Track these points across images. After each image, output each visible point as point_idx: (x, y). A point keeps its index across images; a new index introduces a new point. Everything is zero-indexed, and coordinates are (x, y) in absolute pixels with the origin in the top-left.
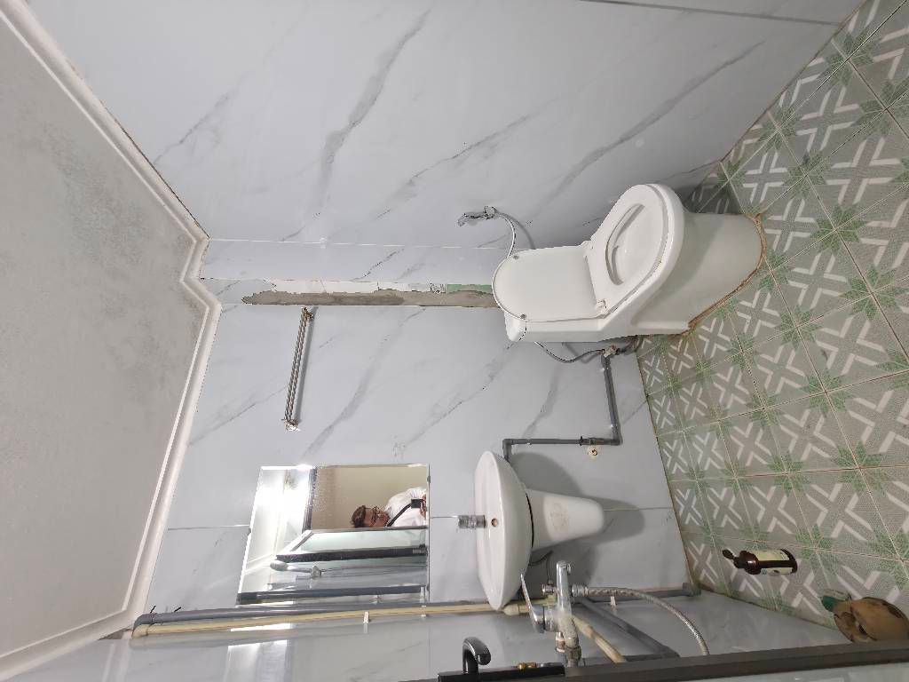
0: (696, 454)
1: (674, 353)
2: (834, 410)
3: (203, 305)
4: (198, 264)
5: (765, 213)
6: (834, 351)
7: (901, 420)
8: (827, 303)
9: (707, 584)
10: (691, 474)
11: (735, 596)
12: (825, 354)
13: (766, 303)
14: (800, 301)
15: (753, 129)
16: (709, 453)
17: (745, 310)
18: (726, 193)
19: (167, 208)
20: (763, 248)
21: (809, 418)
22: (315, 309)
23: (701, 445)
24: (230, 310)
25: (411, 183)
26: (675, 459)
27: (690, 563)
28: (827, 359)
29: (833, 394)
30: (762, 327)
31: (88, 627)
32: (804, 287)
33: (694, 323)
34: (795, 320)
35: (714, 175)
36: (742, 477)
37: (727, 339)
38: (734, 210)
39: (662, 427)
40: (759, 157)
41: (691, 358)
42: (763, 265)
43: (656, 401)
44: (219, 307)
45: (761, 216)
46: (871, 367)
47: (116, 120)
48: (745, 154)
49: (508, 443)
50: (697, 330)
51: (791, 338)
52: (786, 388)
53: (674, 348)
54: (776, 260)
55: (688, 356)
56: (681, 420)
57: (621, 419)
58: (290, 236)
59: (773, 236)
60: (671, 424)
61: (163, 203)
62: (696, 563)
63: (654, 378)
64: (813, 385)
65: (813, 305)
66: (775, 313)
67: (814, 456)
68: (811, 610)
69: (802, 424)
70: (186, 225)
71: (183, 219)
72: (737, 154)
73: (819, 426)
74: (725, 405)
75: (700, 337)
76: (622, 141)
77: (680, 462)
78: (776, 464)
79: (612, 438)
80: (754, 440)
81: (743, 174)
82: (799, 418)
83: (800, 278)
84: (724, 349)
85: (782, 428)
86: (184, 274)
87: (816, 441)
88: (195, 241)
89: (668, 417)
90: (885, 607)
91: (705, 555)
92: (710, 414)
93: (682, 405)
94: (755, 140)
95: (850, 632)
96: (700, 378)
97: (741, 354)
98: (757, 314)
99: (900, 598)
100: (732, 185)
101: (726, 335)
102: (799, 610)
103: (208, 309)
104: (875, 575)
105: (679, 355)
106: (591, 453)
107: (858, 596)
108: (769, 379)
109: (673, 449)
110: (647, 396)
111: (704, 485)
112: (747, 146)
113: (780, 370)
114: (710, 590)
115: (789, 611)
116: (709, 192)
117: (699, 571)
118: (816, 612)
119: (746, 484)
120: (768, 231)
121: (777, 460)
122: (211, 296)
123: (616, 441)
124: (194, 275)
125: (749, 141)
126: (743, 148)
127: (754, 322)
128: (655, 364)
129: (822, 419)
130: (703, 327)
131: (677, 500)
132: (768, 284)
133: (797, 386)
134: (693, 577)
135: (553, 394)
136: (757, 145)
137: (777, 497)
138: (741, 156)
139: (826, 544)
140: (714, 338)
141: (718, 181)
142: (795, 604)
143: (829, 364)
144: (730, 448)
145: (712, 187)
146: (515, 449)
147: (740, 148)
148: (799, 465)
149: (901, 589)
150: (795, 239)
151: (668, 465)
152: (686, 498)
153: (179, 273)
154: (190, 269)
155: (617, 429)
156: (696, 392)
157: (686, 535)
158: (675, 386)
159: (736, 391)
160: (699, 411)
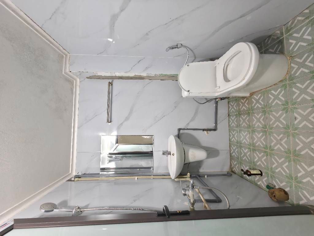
0: (241, 137)
1: (242, 103)
2: (291, 137)
3: (72, 80)
4: (68, 65)
5: (294, 56)
6: (299, 118)
7: (312, 146)
8: (304, 101)
9: (234, 172)
10: (237, 142)
11: (242, 177)
12: (296, 118)
13: (281, 94)
14: (294, 97)
15: (305, 11)
16: (245, 138)
17: (273, 95)
18: (281, 42)
19: (51, 44)
20: (288, 72)
21: (282, 137)
22: (113, 81)
23: (243, 135)
24: (82, 81)
25: (147, 34)
26: (234, 136)
27: (231, 165)
28: (296, 120)
29: (293, 132)
30: (277, 103)
31: (62, 179)
32: (298, 92)
33: (252, 94)
34: (289, 104)
35: (279, 32)
36: (253, 148)
37: (263, 103)
38: (282, 52)
39: (232, 126)
40: (301, 29)
41: (247, 106)
42: (285, 79)
43: (231, 117)
44: (78, 80)
45: (292, 57)
46: (310, 127)
47: (21, 10)
48: (295, 25)
49: (179, 130)
50: (252, 97)
51: (286, 110)
52: (277, 126)
53: (242, 101)
54: (291, 78)
55: (246, 105)
56: (238, 126)
57: (218, 122)
58: (101, 53)
59: (294, 68)
60: (235, 126)
61: (49, 43)
62: (233, 166)
63: (233, 109)
64: (287, 127)
65: (299, 100)
66: (283, 99)
67: (279, 148)
68: (262, 186)
69: (279, 138)
70: (60, 50)
71: (58, 48)
72: (292, 23)
73: (284, 141)
74: (255, 125)
75: (253, 100)
76: (241, 17)
77: (235, 138)
78: (266, 147)
79: (214, 128)
80: (261, 139)
81: (291, 35)
82: (279, 136)
83: (298, 88)
84: (260, 106)
85: (272, 138)
86: (63, 71)
87: (281, 145)
88: (64, 56)
89: (234, 123)
90: (284, 192)
91: (236, 165)
92: (249, 127)
93: (240, 121)
94: (303, 18)
95: (271, 196)
96: (248, 114)
97: (266, 110)
98: (276, 97)
99: (289, 190)
100: (285, 40)
101: (263, 102)
102: (259, 185)
103: (75, 81)
104: (284, 183)
105: (243, 104)
106: (206, 133)
107: (277, 187)
108: (273, 121)
109: (233, 133)
110: (229, 115)
111: (241, 147)
112: (298, 20)
113: (278, 119)
114: (235, 173)
115: (256, 185)
116: (274, 40)
117: (233, 168)
118: (264, 187)
119: (254, 150)
120: (292, 65)
121: (266, 146)
122: (75, 77)
123: (215, 130)
124: (67, 71)
125: (300, 18)
126: (296, 21)
127: (274, 100)
128: (234, 104)
129: (286, 139)
130: (255, 96)
131: (231, 148)
132: (285, 86)
133: (282, 126)
134: (231, 169)
135: (196, 113)
136: (303, 21)
137: (263, 156)
138: (293, 25)
139: (274, 172)
140: (257, 101)
141: (279, 35)
142: (259, 183)
143: (296, 122)
144: (252, 138)
145: (275, 37)
146: (181, 131)
147: (295, 20)
148: (273, 150)
149: (290, 188)
150: (302, 71)
151: (231, 138)
152: (234, 148)
153: (62, 70)
154: (65, 68)
155: (216, 126)
156: (246, 118)
157: (231, 158)
158: (239, 114)
159: (260, 122)
160: (245, 124)
